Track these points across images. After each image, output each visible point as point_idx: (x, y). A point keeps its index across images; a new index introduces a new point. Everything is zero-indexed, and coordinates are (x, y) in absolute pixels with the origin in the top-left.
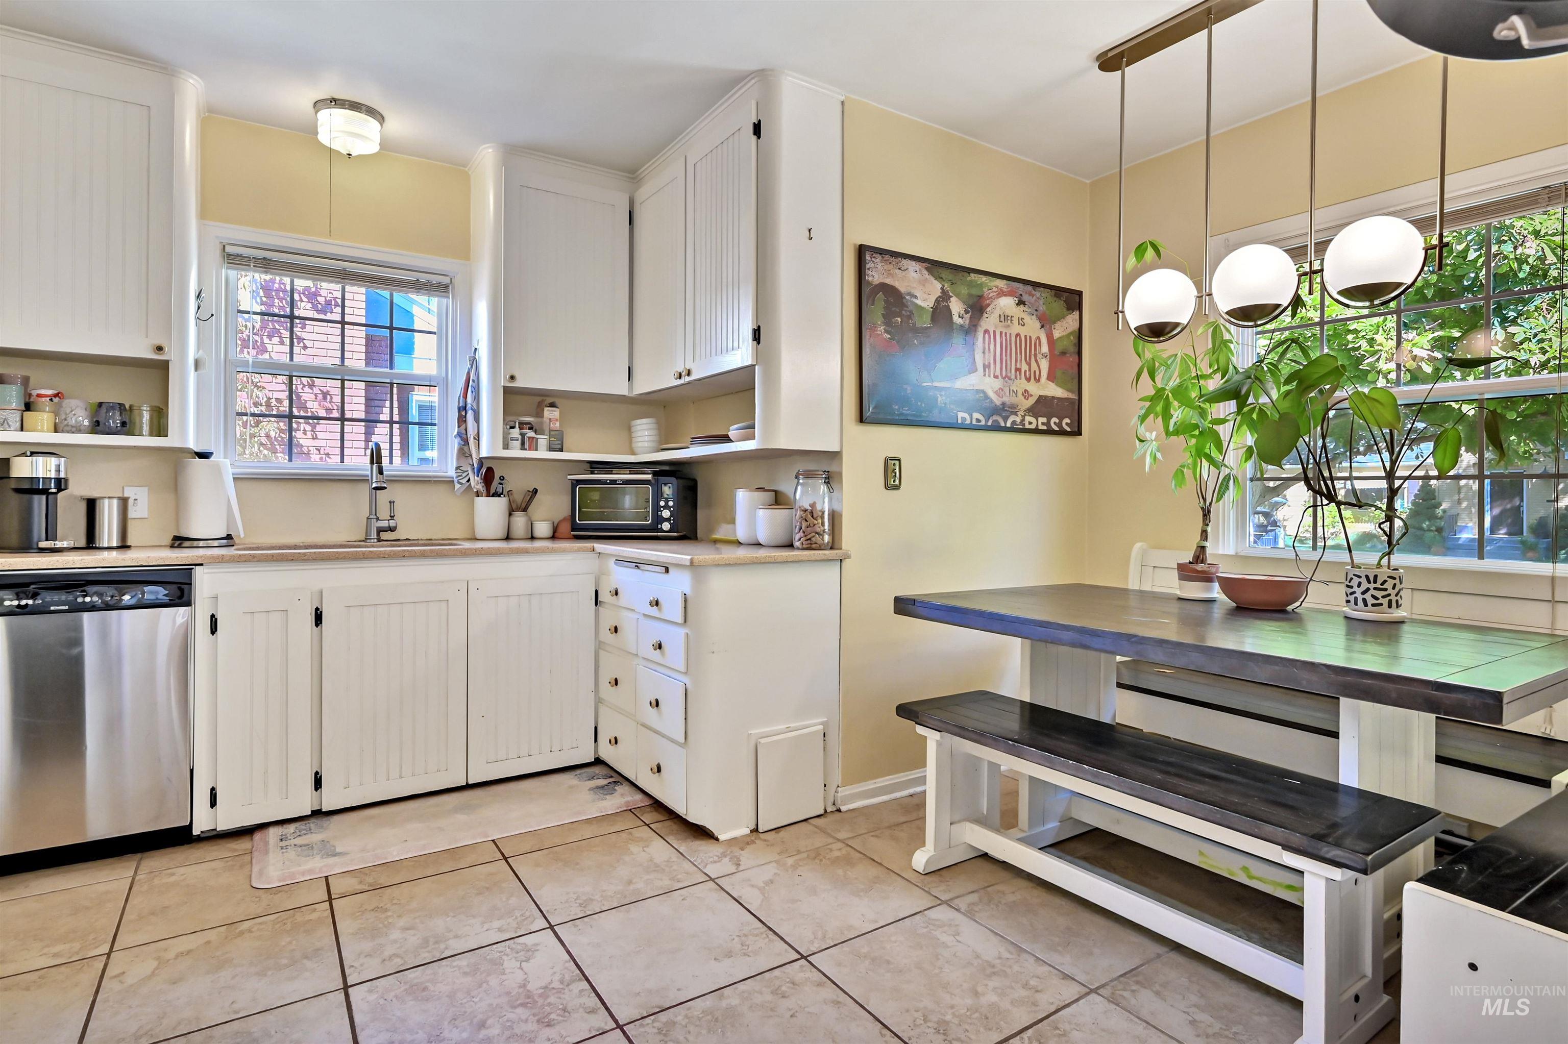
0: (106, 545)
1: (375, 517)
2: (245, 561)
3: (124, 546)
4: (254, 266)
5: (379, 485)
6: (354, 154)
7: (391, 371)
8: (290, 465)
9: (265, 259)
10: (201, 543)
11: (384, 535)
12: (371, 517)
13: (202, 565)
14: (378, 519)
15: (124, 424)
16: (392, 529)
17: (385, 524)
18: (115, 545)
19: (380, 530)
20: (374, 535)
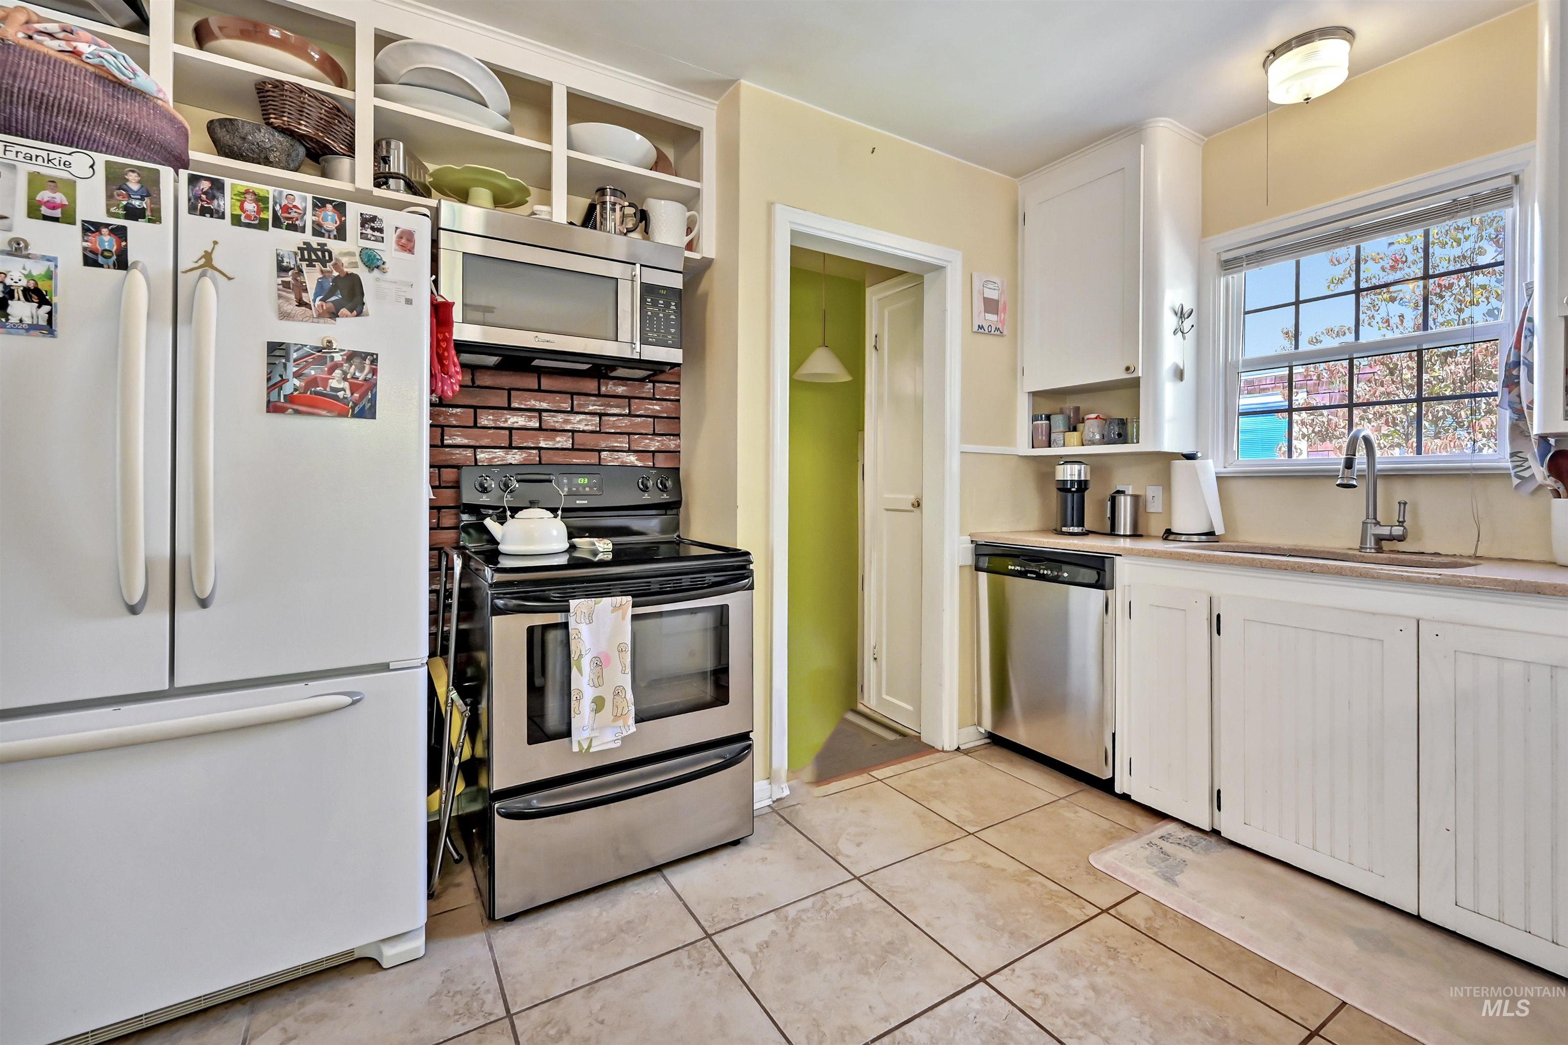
0: (1122, 533)
1: (1374, 521)
2: (1149, 556)
3: (1136, 535)
4: (1247, 264)
5: (1345, 482)
6: (1313, 96)
7: (1426, 333)
8: (1290, 461)
9: (1258, 252)
10: (1183, 538)
11: (1386, 545)
12: (1369, 521)
13: (1120, 555)
14: (1378, 523)
15: (1120, 435)
16: (1401, 539)
17: (1385, 531)
18: (1128, 533)
19: (1379, 539)
20: (1371, 543)
